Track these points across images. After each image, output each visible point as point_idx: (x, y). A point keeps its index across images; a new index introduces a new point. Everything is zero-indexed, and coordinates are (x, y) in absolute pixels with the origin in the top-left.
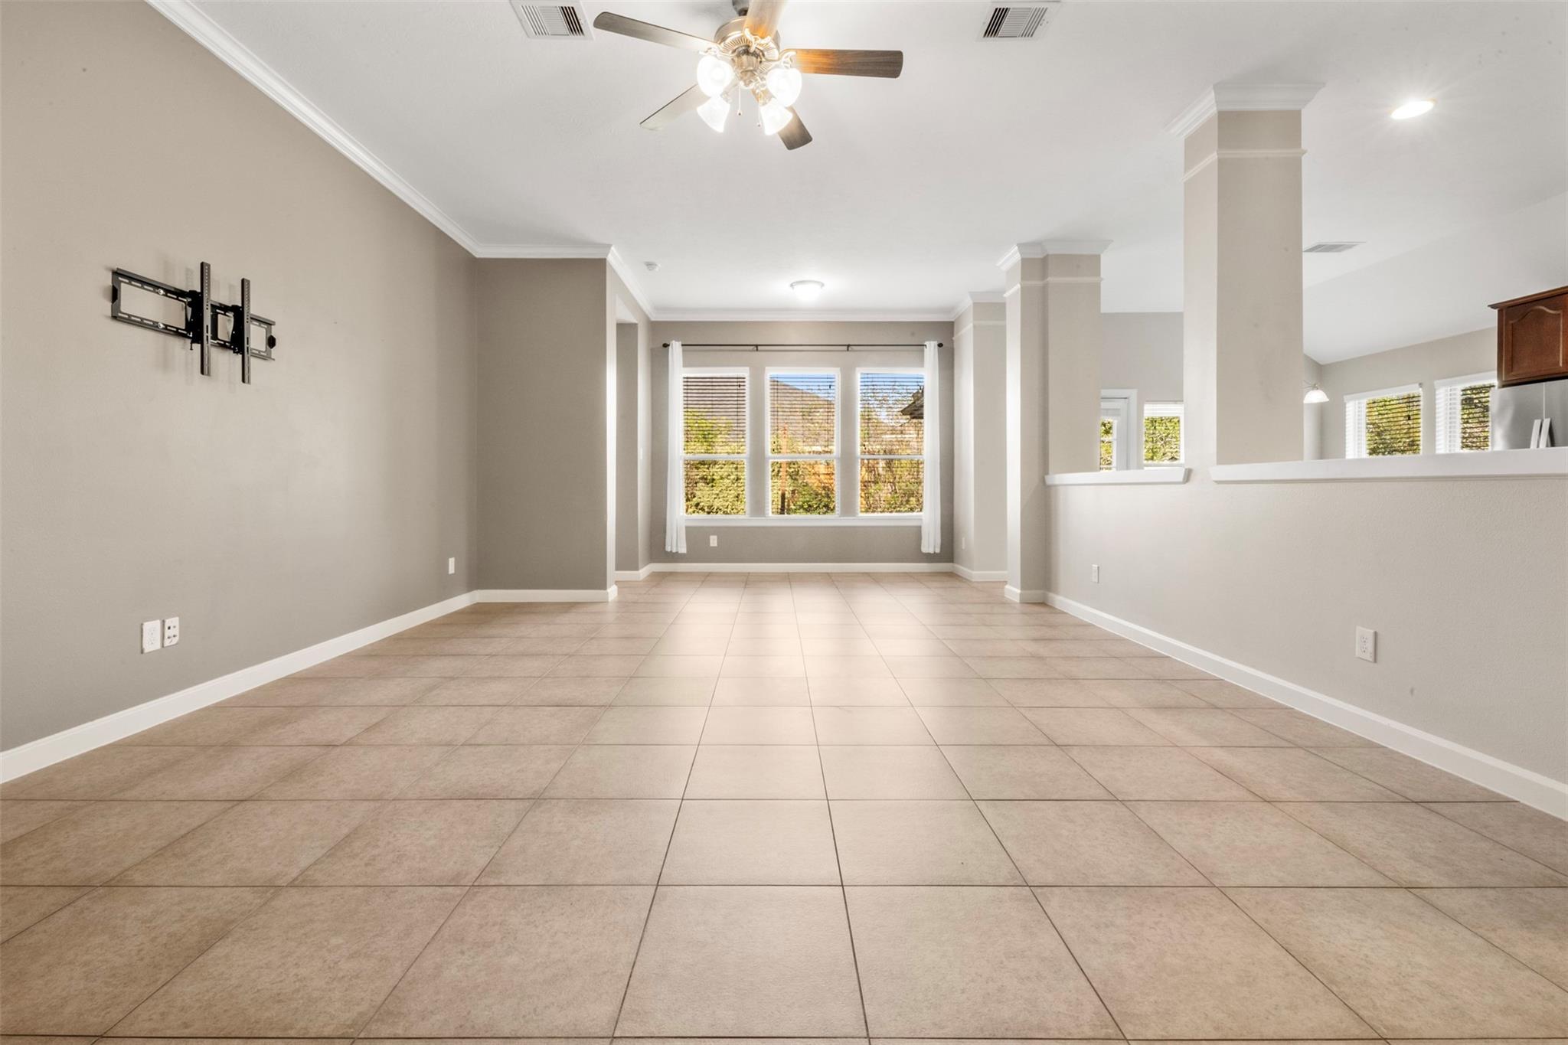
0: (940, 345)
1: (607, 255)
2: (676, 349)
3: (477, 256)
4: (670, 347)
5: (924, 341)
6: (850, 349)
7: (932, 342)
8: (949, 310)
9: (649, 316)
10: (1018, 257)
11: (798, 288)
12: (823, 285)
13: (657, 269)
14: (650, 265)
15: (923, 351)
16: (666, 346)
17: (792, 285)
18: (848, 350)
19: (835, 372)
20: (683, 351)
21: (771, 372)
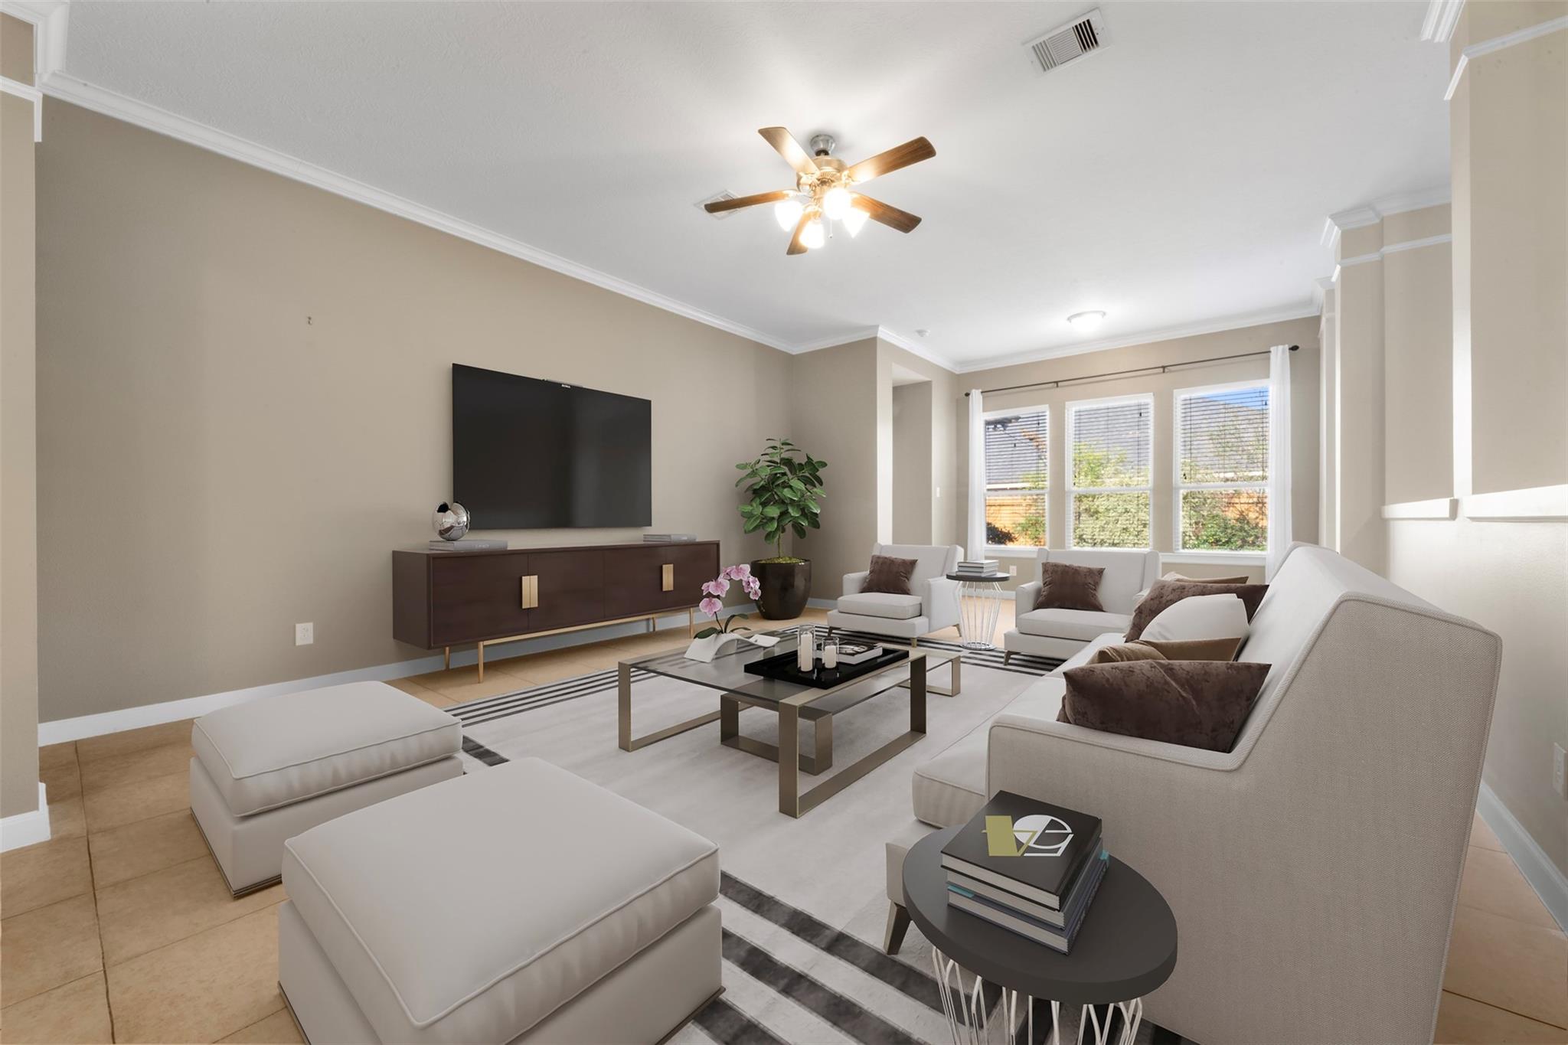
0: (1294, 348)
1: (877, 334)
2: (976, 396)
3: (794, 353)
4: (970, 396)
5: (1270, 347)
6: (1166, 370)
7: (1280, 347)
8: (1309, 302)
9: (953, 371)
10: (1336, 232)
11: (1074, 320)
12: (1104, 314)
13: (927, 334)
14: (921, 332)
15: (1269, 359)
16: (967, 395)
17: (1069, 319)
18: (1164, 372)
19: (1148, 399)
20: (983, 398)
21: (1072, 409)
